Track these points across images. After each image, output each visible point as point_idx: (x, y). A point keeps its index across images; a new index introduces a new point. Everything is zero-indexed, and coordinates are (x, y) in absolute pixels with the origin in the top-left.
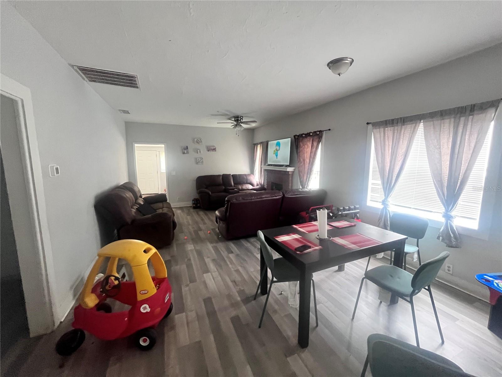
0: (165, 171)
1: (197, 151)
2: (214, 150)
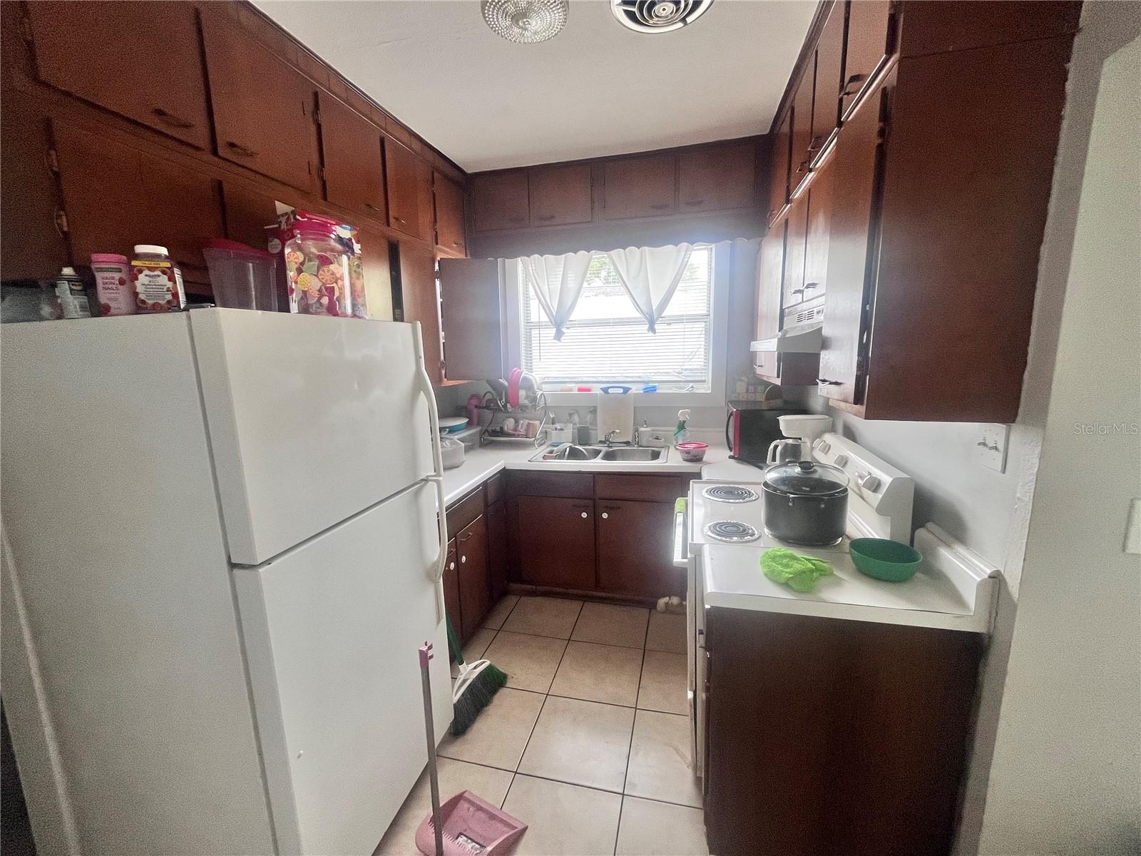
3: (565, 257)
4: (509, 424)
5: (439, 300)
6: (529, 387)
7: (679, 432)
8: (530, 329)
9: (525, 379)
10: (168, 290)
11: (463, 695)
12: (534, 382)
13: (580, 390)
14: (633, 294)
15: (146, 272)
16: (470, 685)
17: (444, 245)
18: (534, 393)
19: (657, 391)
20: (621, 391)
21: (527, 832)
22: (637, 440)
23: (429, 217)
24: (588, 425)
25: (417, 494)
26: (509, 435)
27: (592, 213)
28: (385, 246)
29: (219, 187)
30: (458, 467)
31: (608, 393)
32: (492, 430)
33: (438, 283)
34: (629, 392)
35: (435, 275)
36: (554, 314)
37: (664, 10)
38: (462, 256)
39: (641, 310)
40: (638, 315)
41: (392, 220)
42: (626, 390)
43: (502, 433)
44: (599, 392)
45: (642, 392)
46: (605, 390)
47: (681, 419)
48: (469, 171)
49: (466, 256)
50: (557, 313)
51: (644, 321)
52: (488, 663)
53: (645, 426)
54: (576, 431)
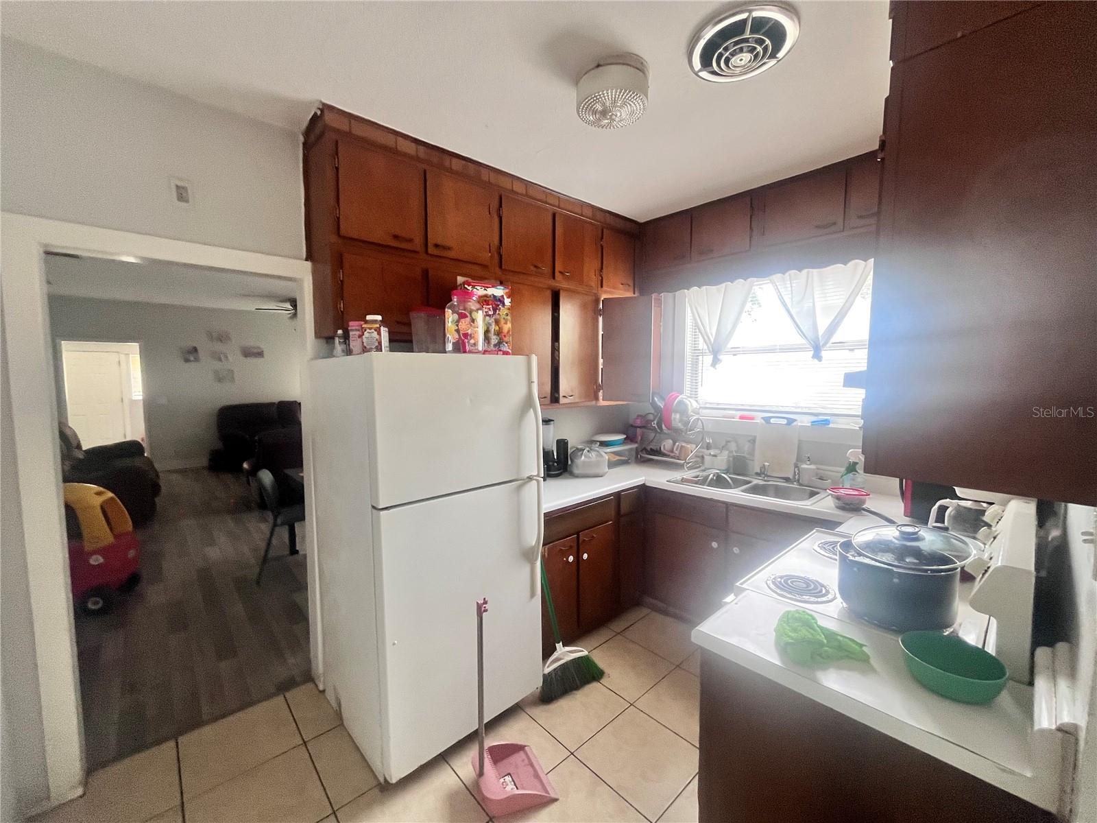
0: (141, 398)
1: (218, 357)
2: (260, 354)
3: (726, 286)
4: (667, 445)
5: (601, 332)
6: (684, 412)
7: (847, 474)
8: (698, 356)
9: (681, 402)
10: (377, 340)
11: (555, 670)
12: (689, 407)
13: (742, 417)
14: (798, 321)
15: (368, 330)
16: (563, 664)
17: (608, 286)
18: (688, 417)
19: (830, 426)
20: (784, 422)
21: (556, 803)
22: (797, 477)
23: (597, 264)
24: (745, 455)
25: (520, 487)
26: (664, 455)
27: (750, 243)
28: (548, 294)
29: (426, 272)
30: (601, 476)
31: (770, 423)
32: (651, 449)
33: (601, 319)
34: (795, 423)
35: (597, 313)
36: (712, 340)
37: (741, 60)
38: (630, 294)
39: (804, 336)
40: (803, 341)
41: (557, 274)
42: (790, 421)
43: (657, 452)
44: (759, 421)
45: (809, 425)
46: (767, 420)
47: (852, 460)
48: (642, 220)
49: (634, 293)
50: (715, 340)
51: (808, 348)
52: (585, 653)
53: (808, 463)
54: (731, 459)
